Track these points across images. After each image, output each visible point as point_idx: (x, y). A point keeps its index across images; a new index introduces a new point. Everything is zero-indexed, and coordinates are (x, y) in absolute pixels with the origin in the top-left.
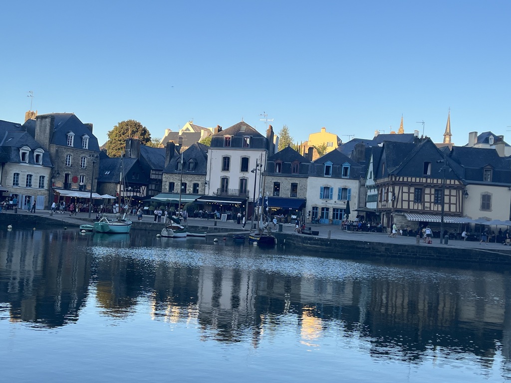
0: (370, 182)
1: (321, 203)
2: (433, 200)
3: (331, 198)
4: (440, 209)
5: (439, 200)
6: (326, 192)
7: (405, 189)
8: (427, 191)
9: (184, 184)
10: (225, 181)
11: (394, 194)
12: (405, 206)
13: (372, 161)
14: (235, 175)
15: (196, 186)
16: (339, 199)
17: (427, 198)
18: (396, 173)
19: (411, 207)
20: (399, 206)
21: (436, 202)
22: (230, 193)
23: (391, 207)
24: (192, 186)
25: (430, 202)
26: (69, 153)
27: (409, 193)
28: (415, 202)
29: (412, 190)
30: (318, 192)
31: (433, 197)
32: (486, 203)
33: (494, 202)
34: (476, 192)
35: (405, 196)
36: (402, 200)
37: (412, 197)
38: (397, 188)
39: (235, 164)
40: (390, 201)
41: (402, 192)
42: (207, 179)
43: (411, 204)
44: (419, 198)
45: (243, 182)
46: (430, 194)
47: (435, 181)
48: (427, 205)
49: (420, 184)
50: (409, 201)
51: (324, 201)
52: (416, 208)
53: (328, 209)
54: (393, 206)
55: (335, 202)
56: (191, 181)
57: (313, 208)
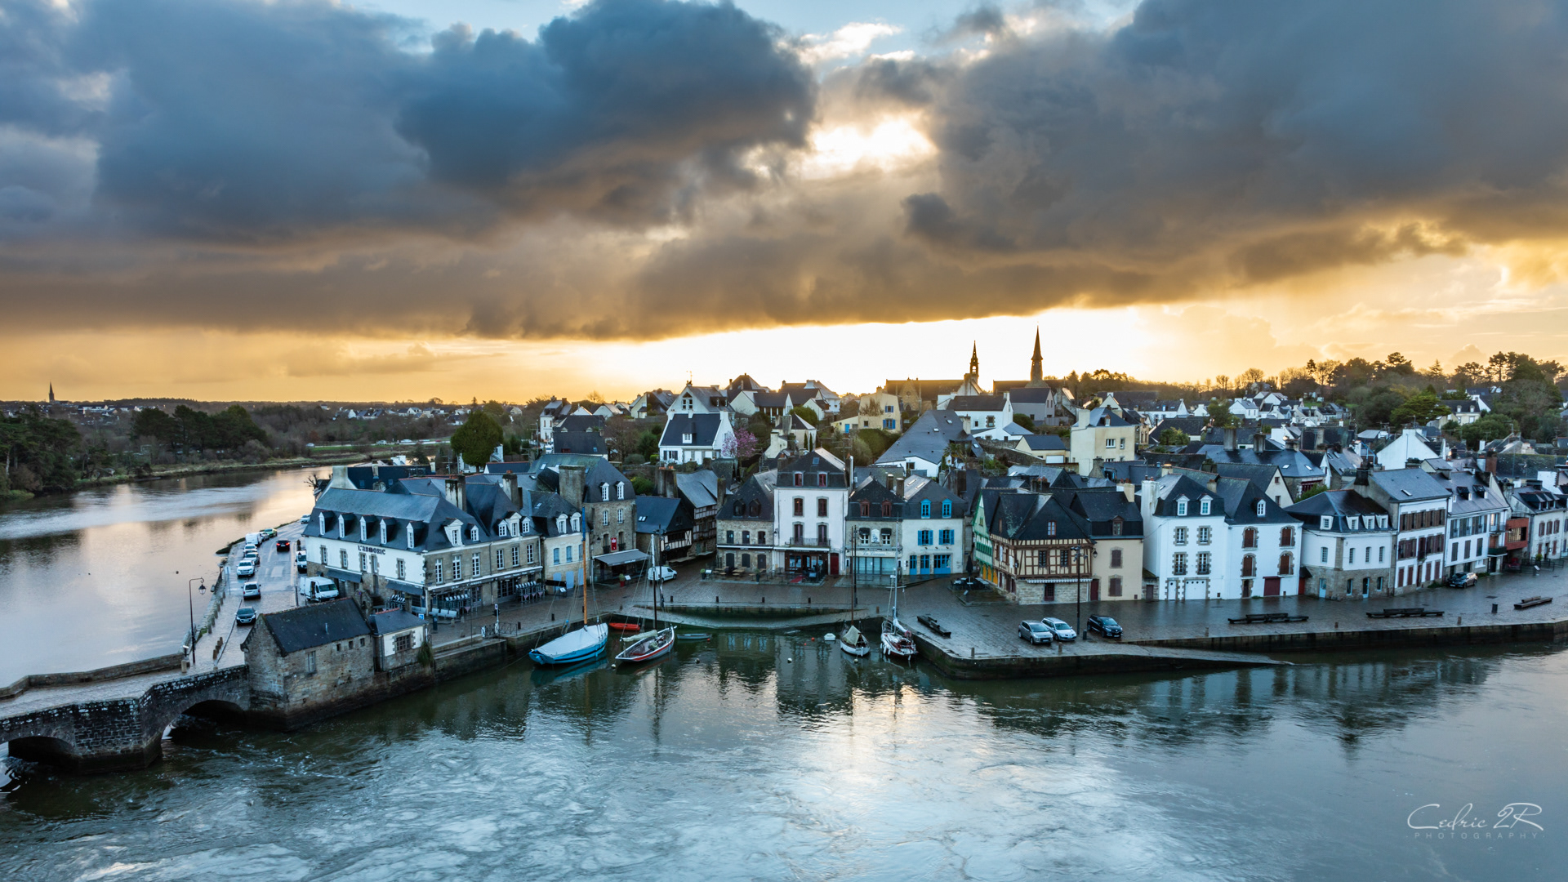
0: (981, 527)
1: (920, 550)
2: (1059, 563)
3: (932, 543)
4: (1067, 572)
5: (1065, 562)
6: (925, 538)
7: (1029, 553)
8: (1052, 553)
9: (746, 533)
10: (798, 529)
11: (1016, 561)
12: (1029, 572)
13: (981, 504)
14: (810, 520)
15: (761, 535)
16: (940, 543)
17: (1052, 561)
18: (1018, 536)
19: (1036, 573)
20: (1022, 573)
21: (1063, 565)
22: (806, 543)
23: (1013, 573)
24: (757, 535)
25: (1056, 565)
26: (604, 509)
27: (1033, 557)
28: (1039, 566)
29: (1036, 553)
30: (915, 538)
31: (1059, 559)
32: (1117, 558)
33: (1125, 558)
34: (1105, 547)
35: (1029, 562)
36: (1026, 566)
37: (1036, 561)
38: (1019, 553)
39: (811, 507)
40: (1011, 566)
41: (1026, 557)
42: (776, 526)
43: (1036, 569)
44: (1044, 561)
45: (822, 529)
46: (1056, 556)
47: (1061, 542)
48: (1053, 568)
49: (1045, 546)
50: (1033, 566)
51: (923, 548)
52: (1041, 573)
53: (927, 556)
54: (1016, 572)
55: (936, 548)
56: (755, 529)
57: (911, 557)
